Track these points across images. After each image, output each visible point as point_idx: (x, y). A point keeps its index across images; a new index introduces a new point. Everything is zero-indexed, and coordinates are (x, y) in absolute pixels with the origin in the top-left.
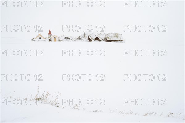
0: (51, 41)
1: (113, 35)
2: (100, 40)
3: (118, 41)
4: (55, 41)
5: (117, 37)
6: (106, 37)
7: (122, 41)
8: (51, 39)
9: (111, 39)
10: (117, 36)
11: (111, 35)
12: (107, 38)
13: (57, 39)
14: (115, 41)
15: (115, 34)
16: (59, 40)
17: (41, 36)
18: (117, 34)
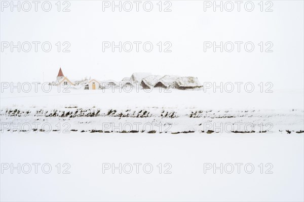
0: (88, 88)
1: (187, 80)
2: (166, 87)
3: (195, 87)
4: (94, 88)
5: (193, 82)
6: (178, 82)
7: (199, 87)
8: (87, 85)
9: (186, 86)
10: (192, 80)
11: (184, 80)
12: (179, 84)
13: (97, 86)
14: (191, 88)
15: (190, 78)
16: (100, 87)
17: (68, 80)
18: (192, 78)
